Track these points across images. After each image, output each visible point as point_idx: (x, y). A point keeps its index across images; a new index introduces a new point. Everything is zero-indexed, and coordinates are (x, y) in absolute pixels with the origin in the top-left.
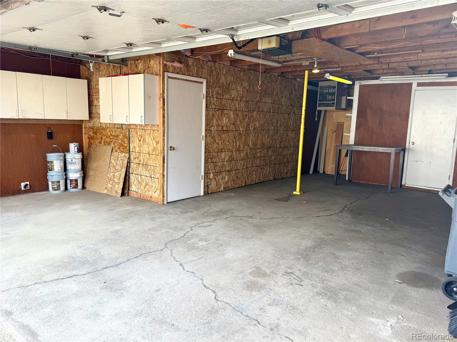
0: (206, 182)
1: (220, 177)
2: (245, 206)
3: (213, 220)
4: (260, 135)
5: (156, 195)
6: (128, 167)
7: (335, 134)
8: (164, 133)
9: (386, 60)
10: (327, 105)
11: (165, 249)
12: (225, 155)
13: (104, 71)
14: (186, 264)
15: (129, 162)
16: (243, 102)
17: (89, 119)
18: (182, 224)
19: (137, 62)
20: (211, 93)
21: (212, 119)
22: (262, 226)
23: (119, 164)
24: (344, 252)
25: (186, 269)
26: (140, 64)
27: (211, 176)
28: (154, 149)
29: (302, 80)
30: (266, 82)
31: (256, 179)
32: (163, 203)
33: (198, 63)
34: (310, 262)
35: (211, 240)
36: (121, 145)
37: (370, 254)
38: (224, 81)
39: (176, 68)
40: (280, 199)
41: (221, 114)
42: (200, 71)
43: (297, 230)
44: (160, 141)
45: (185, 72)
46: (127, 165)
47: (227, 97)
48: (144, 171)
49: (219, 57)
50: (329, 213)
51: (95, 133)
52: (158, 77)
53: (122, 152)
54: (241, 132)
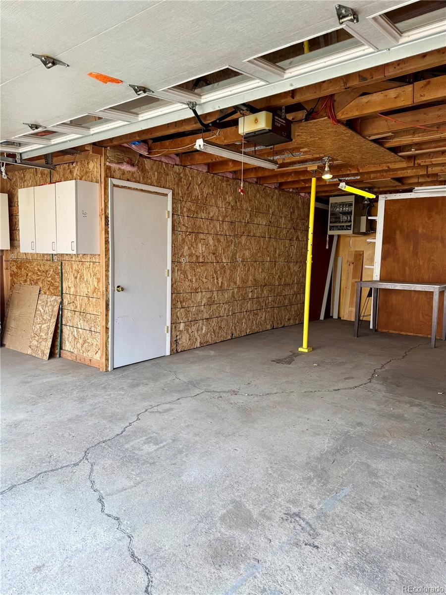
0: (173, 335)
1: (194, 328)
2: (227, 373)
3: (175, 398)
4: (251, 269)
5: (97, 357)
6: (60, 316)
7: (352, 266)
8: (107, 266)
9: (425, 162)
10: (342, 228)
11: (82, 462)
12: (201, 297)
13: (31, 181)
14: (110, 498)
15: (61, 308)
16: (227, 223)
17: (11, 248)
18: (125, 408)
19: (71, 166)
20: (179, 209)
21: (182, 247)
22: (251, 408)
23: (48, 311)
24: (384, 460)
25: (106, 511)
26: (76, 169)
27: (182, 326)
28: (95, 290)
29: (307, 195)
30: (258, 196)
31: (246, 329)
32: (106, 369)
33: (160, 167)
34: (329, 486)
35: (166, 441)
36: (52, 284)
37: (428, 465)
38: (199, 194)
39: (126, 173)
40: (279, 360)
41: (196, 240)
42: (162, 178)
43: (305, 416)
44: (101, 278)
45: (140, 179)
46: (59, 312)
47: (204, 215)
48: (81, 321)
49: (189, 158)
50: (352, 383)
51: (19, 268)
52: (98, 185)
53: (53, 294)
54: (225, 264)
